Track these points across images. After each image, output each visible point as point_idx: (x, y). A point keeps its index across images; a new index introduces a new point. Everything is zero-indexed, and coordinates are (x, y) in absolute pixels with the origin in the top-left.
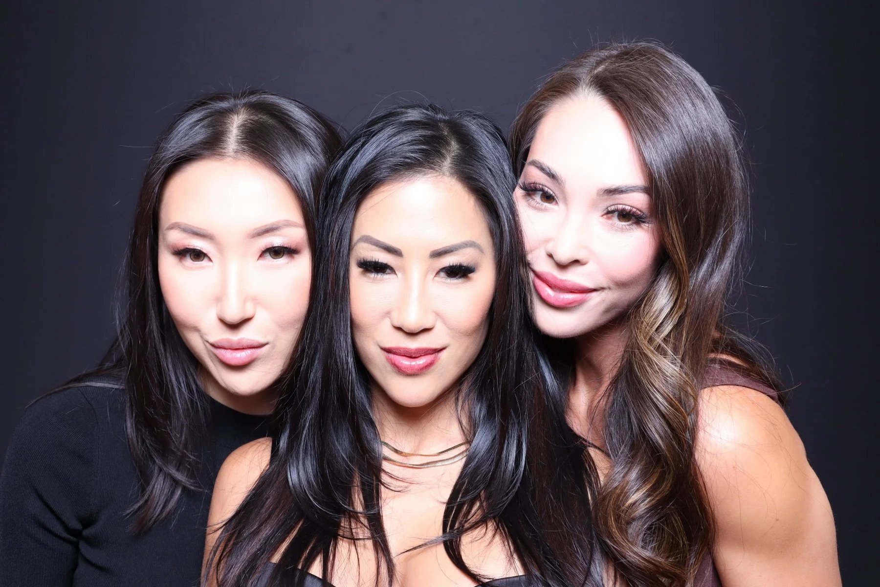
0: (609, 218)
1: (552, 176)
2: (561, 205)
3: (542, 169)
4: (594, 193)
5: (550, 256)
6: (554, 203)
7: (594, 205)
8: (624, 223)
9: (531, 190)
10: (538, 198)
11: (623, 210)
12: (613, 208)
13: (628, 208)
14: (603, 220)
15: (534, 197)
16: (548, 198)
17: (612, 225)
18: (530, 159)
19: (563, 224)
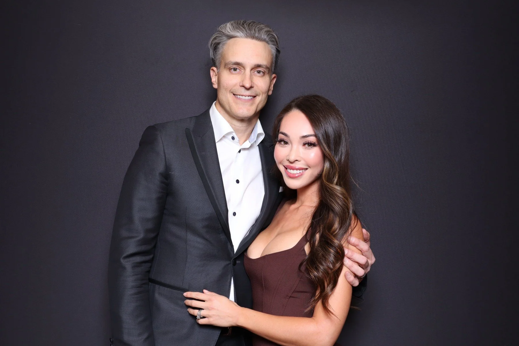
1: (286, 135)
2: (290, 145)
3: (283, 134)
4: (299, 138)
5: (288, 160)
6: (288, 144)
7: (299, 142)
8: (310, 147)
10: (283, 143)
12: (305, 142)
13: (310, 142)
14: (304, 147)
15: (281, 143)
16: (286, 143)
17: (306, 148)
18: (280, 132)
19: (291, 150)
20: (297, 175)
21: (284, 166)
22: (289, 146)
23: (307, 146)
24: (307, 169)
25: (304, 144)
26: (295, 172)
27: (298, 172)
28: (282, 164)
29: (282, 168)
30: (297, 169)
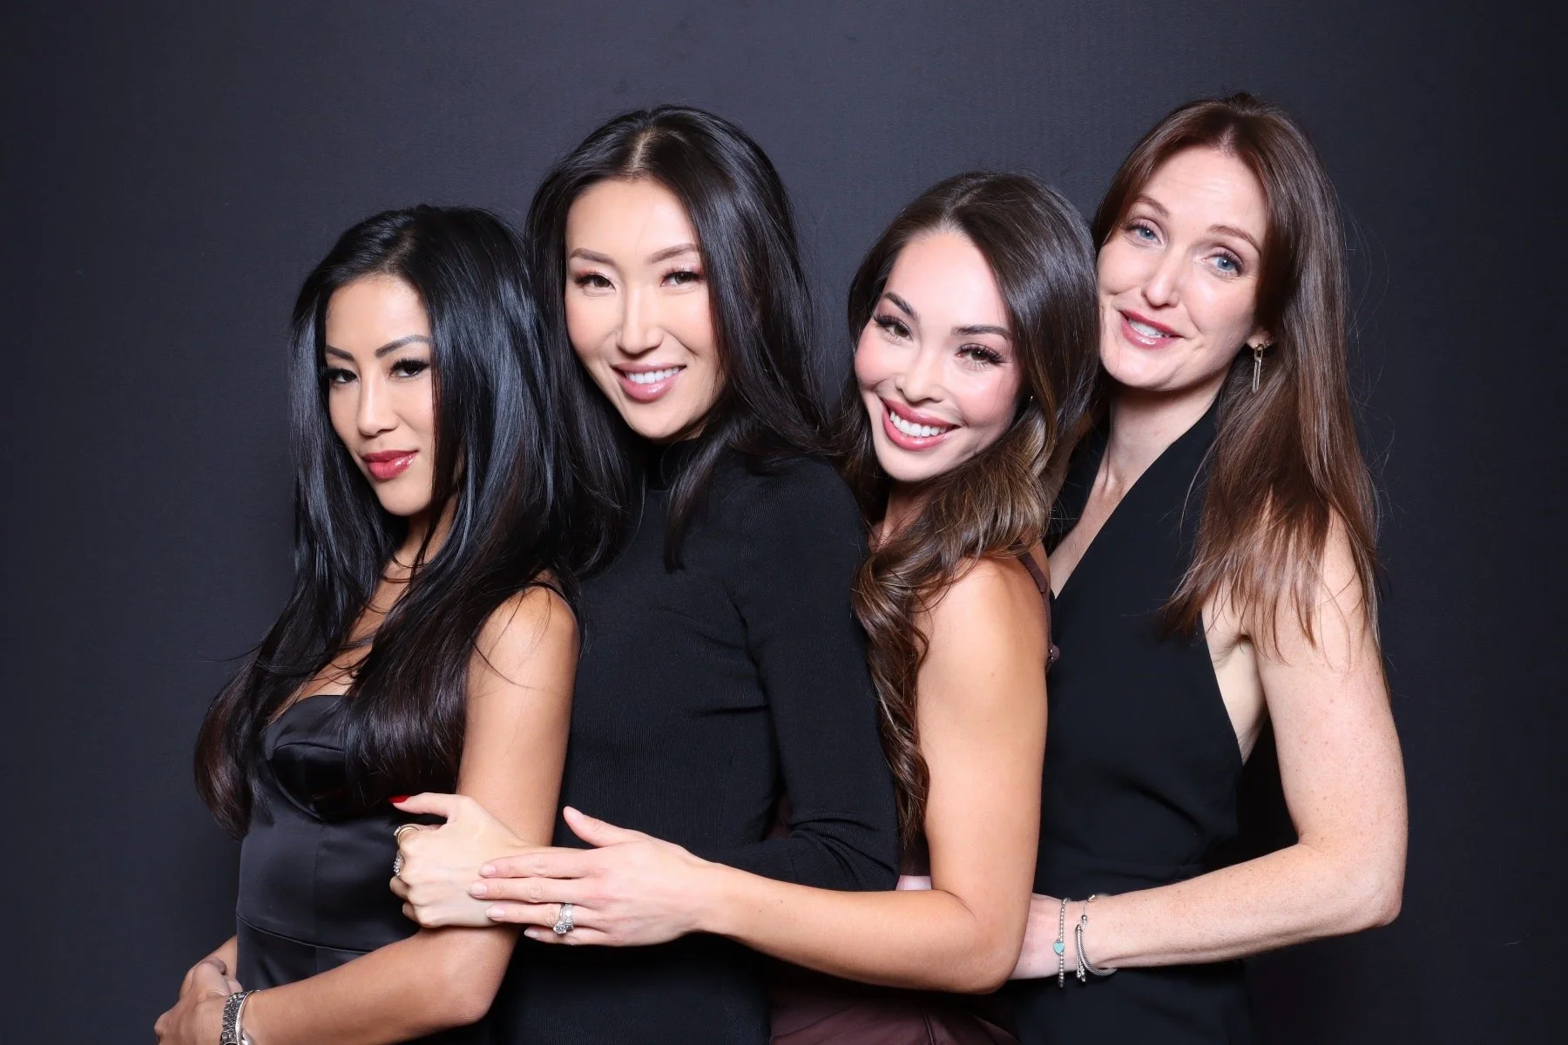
0: (962, 356)
1: (908, 311)
2: (915, 344)
3: (897, 302)
4: (947, 331)
5: (900, 390)
6: (908, 337)
7: (947, 344)
8: (978, 362)
9: (885, 322)
10: (892, 329)
11: (977, 349)
12: (966, 347)
13: (982, 347)
14: (958, 359)
15: (886, 327)
16: (903, 331)
17: (964, 362)
18: (886, 291)
19: (916, 361)
20: (919, 442)
21: (882, 399)
22: (910, 343)
23: (969, 357)
24: (953, 427)
25: (963, 352)
26: (915, 429)
27: (926, 431)
28: (877, 392)
29: (874, 405)
30: (923, 423)
